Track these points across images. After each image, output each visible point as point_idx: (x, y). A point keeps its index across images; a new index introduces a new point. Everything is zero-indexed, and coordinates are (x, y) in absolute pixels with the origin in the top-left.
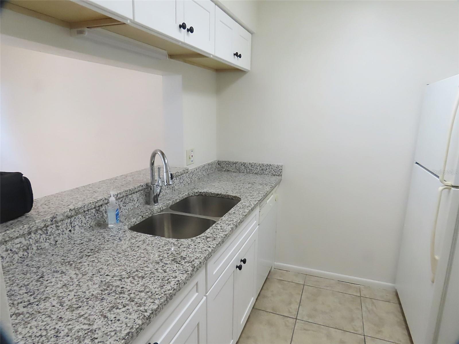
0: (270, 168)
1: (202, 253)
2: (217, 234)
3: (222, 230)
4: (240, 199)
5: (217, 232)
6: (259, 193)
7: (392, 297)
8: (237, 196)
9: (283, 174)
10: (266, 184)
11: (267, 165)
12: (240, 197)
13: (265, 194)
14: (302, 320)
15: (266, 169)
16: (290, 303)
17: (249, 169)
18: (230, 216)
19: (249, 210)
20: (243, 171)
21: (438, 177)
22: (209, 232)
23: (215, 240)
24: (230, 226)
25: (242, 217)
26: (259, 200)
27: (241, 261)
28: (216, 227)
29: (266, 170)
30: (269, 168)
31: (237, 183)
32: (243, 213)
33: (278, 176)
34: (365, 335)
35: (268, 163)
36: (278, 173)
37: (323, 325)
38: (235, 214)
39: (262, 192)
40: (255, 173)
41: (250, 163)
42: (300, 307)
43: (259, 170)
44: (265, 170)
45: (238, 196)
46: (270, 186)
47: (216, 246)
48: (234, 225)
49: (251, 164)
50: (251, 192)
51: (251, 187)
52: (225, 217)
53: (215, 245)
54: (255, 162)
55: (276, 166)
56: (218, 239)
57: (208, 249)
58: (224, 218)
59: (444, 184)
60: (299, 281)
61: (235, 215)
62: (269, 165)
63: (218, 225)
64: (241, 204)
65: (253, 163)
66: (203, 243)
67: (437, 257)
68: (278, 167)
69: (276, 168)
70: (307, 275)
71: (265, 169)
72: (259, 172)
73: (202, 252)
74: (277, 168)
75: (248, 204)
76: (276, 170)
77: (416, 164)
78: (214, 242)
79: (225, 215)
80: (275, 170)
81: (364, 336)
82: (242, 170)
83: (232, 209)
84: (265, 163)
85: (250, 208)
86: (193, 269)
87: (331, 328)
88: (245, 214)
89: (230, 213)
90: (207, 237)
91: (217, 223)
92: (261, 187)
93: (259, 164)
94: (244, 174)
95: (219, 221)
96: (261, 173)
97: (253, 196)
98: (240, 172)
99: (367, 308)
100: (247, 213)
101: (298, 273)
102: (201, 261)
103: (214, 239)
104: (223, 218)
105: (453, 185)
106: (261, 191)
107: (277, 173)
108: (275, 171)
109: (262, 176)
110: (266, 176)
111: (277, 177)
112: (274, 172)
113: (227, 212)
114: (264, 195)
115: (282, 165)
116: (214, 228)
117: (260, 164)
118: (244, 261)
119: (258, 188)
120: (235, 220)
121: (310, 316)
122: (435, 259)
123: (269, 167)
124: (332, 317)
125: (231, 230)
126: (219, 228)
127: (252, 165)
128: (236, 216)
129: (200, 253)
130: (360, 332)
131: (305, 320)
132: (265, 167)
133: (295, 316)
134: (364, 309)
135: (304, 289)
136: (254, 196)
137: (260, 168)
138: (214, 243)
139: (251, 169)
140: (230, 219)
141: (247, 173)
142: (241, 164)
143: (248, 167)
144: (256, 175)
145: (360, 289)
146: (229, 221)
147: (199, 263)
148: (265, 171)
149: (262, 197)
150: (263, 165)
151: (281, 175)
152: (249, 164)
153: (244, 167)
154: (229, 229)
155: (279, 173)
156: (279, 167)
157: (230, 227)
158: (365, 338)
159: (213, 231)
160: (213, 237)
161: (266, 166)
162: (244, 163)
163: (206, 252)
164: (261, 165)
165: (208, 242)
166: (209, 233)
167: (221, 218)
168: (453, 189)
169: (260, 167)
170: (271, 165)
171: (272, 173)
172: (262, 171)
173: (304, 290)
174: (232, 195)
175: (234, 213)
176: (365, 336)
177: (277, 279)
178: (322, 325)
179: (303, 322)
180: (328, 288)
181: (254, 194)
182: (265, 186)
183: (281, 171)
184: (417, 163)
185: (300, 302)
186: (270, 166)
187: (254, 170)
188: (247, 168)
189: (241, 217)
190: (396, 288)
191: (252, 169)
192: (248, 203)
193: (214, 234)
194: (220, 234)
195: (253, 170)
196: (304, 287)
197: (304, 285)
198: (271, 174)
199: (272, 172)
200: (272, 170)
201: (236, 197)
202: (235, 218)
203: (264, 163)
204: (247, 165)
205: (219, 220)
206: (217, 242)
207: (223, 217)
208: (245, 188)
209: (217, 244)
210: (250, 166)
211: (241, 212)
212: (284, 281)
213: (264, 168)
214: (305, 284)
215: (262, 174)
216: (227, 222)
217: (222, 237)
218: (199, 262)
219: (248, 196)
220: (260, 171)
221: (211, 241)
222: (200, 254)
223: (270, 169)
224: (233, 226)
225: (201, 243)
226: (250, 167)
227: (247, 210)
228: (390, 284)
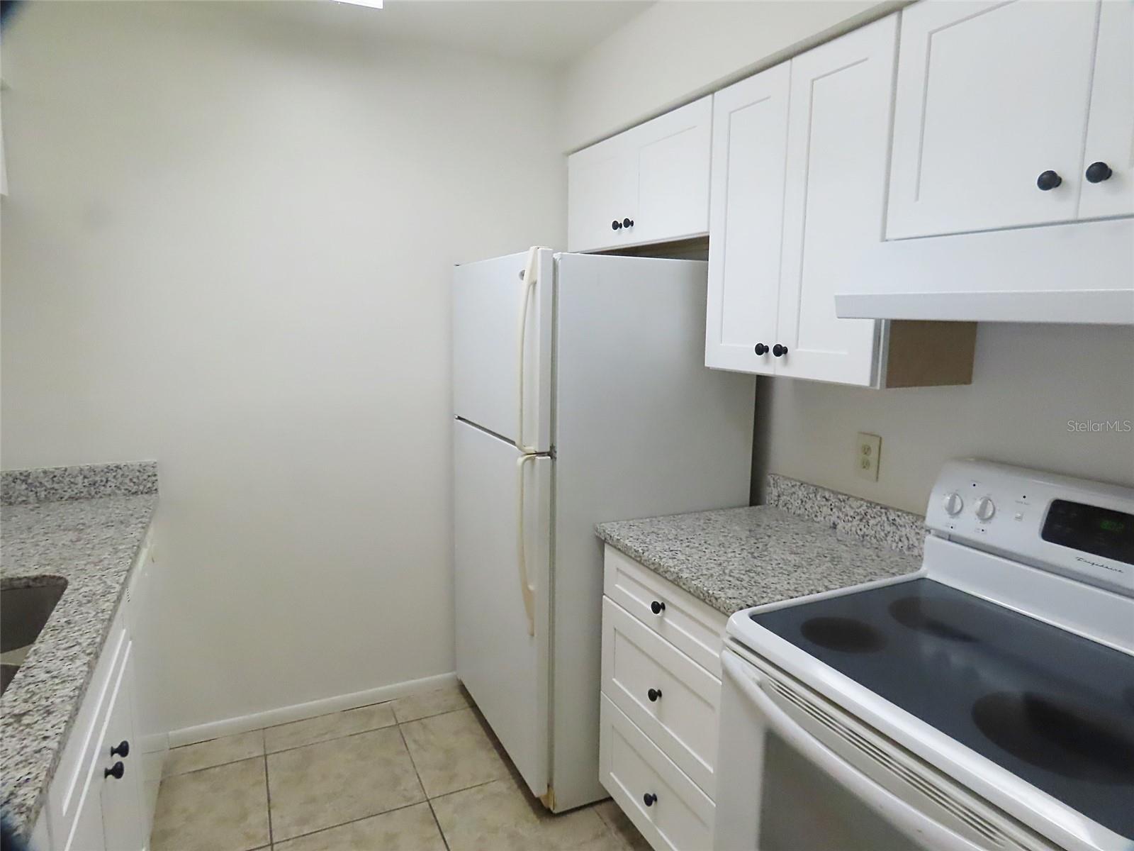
0: (119, 476)
1: (31, 763)
2: (48, 695)
3: (57, 681)
4: (63, 581)
5: (44, 690)
6: (116, 551)
7: (455, 698)
8: (47, 574)
9: (159, 485)
10: (122, 522)
11: (106, 470)
12: (57, 574)
13: (135, 548)
14: (288, 840)
15: (105, 480)
16: (244, 816)
17: (44, 488)
18: (60, 636)
19: (114, 602)
20: (24, 498)
21: (513, 443)
22: (15, 700)
23: (53, 712)
24: (77, 661)
25: (103, 626)
26: (127, 568)
27: (113, 752)
28: (31, 680)
29: (107, 481)
30: (115, 477)
31: (21, 536)
32: (100, 615)
33: (146, 493)
34: (429, 798)
35: (109, 463)
36: (145, 486)
37: (340, 825)
38: (72, 625)
39: (124, 547)
40: (66, 497)
41: (45, 472)
42: (272, 811)
43: (80, 485)
44: (103, 484)
45: (52, 574)
46: (140, 525)
47: (65, 729)
48: (89, 654)
49: (53, 472)
50: (88, 552)
51: (78, 541)
52: (45, 642)
53: (63, 725)
54: (64, 466)
55: (138, 468)
56: (60, 706)
57: (44, 744)
58: (42, 645)
59: (524, 451)
60: (249, 753)
61: (76, 628)
62: (115, 469)
63: (34, 672)
64: (77, 593)
65: (56, 469)
66: (13, 736)
67: (531, 587)
68: (142, 469)
69: (138, 474)
70: (263, 730)
71: (102, 481)
72: (82, 492)
73: (26, 761)
74: (139, 471)
75: (99, 587)
76: (138, 477)
77: (459, 421)
78: (53, 719)
79: (39, 637)
80: (135, 480)
81: (428, 800)
82: (18, 497)
83: (54, 613)
84: (100, 463)
85: (113, 597)
86: (27, 817)
87: (357, 822)
88: (107, 617)
89: (54, 626)
90: (15, 715)
91: (26, 665)
92: (111, 532)
93: (78, 468)
94: (30, 507)
95: (31, 659)
96: (90, 494)
97: (101, 561)
98: (11, 504)
99: (415, 741)
100: (111, 610)
101: (241, 735)
102: (40, 785)
103: (49, 713)
104: (39, 648)
105: (538, 451)
106: (121, 544)
107: (141, 488)
108: (134, 483)
109: (94, 502)
110: (110, 499)
111: (146, 496)
112: (132, 484)
113: (42, 627)
114: (134, 551)
115: (155, 463)
116: (23, 684)
117: (81, 470)
118: (123, 750)
119: (104, 537)
120: (85, 641)
121: (303, 821)
122: (529, 590)
123: (114, 474)
124: (352, 796)
125: (87, 669)
126: (43, 676)
127: (55, 476)
128: (80, 630)
129: (21, 766)
130: (418, 795)
131: (294, 836)
132: (102, 474)
133: (266, 839)
134: (412, 746)
135: (268, 765)
136: (106, 562)
137: (86, 480)
138: (54, 722)
139: (53, 488)
140: (67, 642)
141: (39, 500)
142: (11, 479)
143: (41, 483)
144: (75, 503)
145: (392, 710)
146: (65, 649)
147: (36, 793)
148: (103, 488)
149: (131, 558)
150: (92, 470)
151: (156, 490)
152: (42, 475)
153: (24, 486)
154: (80, 669)
155: (149, 485)
156: (145, 468)
157: (78, 663)
158: (430, 805)
159: (27, 692)
160: (40, 708)
161: (102, 471)
162: (25, 474)
163: (42, 755)
164: (86, 473)
165: (32, 728)
166: (15, 704)
167: (32, 649)
168: (538, 458)
169: (85, 477)
170: (122, 466)
171: (126, 489)
172: (92, 488)
173: (269, 769)
174: (27, 575)
175: (68, 622)
176: (431, 801)
177: (189, 773)
178: (336, 826)
179: (290, 842)
180: (327, 737)
181: (103, 557)
182: (122, 527)
183: (154, 478)
184: (459, 418)
185: (269, 801)
186: (119, 470)
187: (66, 489)
188: (36, 487)
189: (99, 626)
190: (459, 678)
191: (56, 486)
192: (99, 584)
193: (35, 698)
194: (57, 692)
195: (60, 491)
196: (268, 761)
197: (266, 756)
198: (123, 491)
199: (126, 487)
200: (127, 481)
201: (44, 576)
202: (81, 635)
203: (96, 464)
204: (37, 477)
205: (28, 658)
206: (63, 716)
207: (36, 646)
208: (60, 544)
209: (65, 721)
210: (46, 479)
211: (91, 615)
212: (207, 771)
213: (98, 478)
214: (268, 752)
215: (93, 497)
216: (60, 654)
217: (71, 698)
218: (35, 790)
219: (85, 565)
220: (86, 489)
221: (39, 722)
222: (24, 767)
223: (120, 480)
224: (88, 658)
225: (8, 739)
226: (46, 484)
227: (108, 604)
228: (448, 675)
